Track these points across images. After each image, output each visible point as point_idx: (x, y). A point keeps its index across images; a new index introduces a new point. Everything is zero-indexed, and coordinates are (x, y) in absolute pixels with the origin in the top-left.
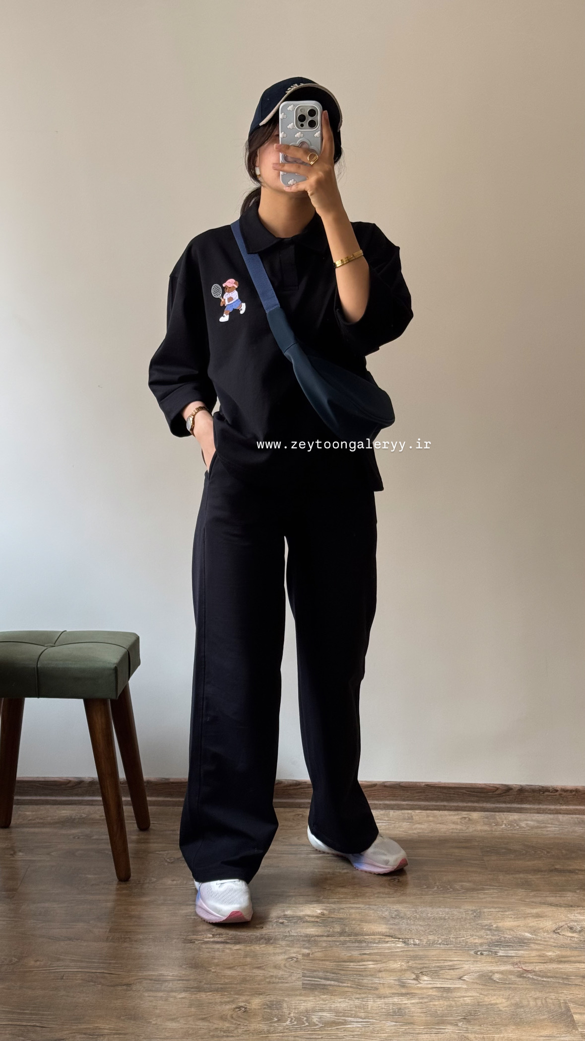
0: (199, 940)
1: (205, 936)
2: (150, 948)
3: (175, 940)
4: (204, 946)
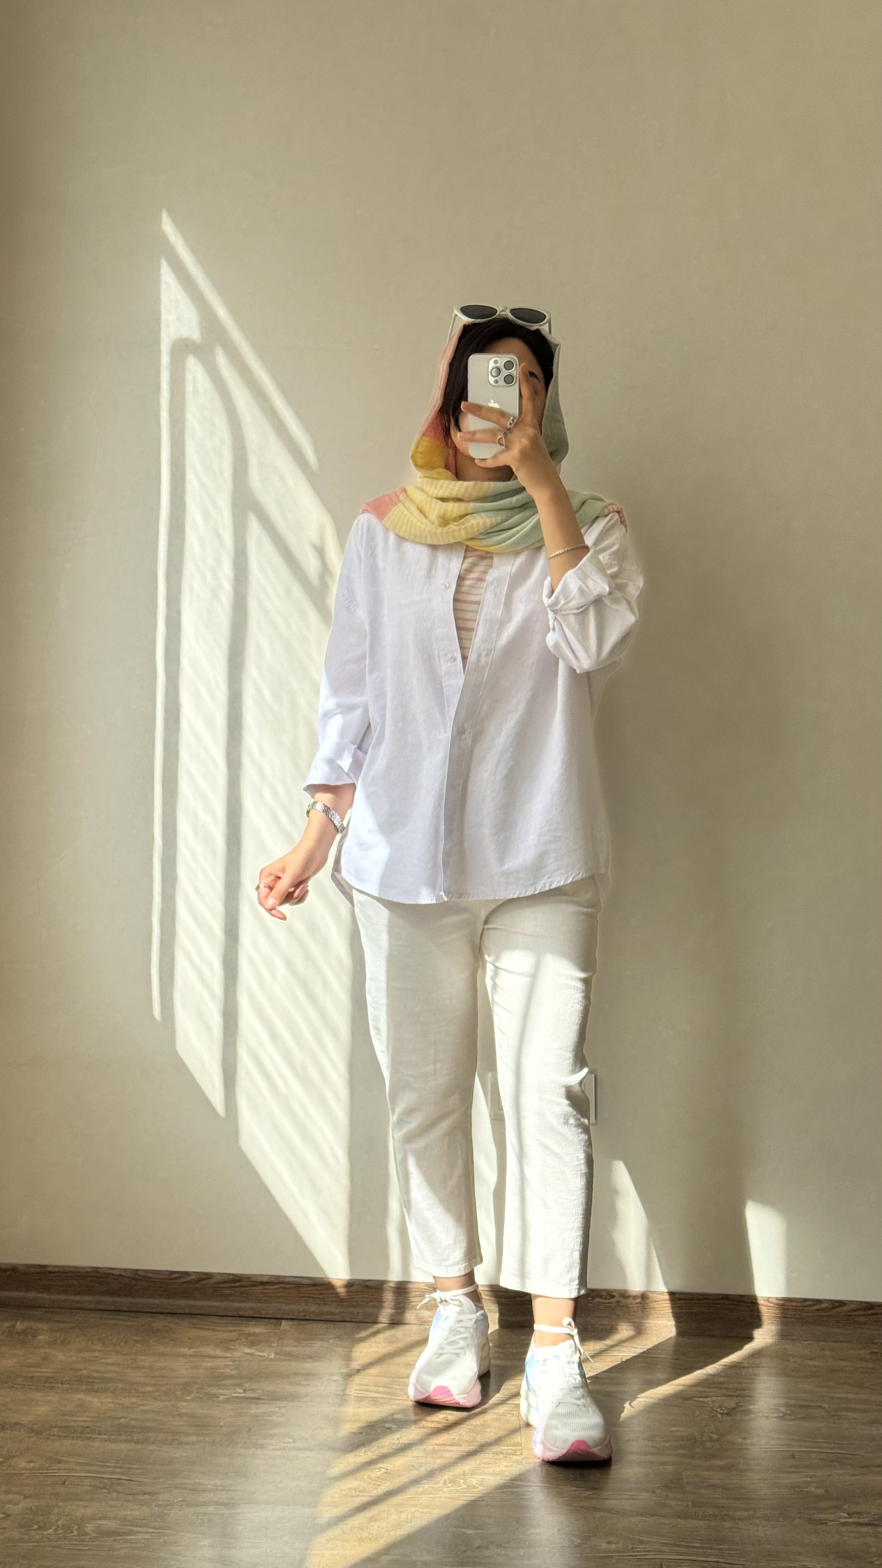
0: (831, 1521)
1: (837, 1515)
2: (768, 1530)
3: (797, 1522)
4: (844, 1529)
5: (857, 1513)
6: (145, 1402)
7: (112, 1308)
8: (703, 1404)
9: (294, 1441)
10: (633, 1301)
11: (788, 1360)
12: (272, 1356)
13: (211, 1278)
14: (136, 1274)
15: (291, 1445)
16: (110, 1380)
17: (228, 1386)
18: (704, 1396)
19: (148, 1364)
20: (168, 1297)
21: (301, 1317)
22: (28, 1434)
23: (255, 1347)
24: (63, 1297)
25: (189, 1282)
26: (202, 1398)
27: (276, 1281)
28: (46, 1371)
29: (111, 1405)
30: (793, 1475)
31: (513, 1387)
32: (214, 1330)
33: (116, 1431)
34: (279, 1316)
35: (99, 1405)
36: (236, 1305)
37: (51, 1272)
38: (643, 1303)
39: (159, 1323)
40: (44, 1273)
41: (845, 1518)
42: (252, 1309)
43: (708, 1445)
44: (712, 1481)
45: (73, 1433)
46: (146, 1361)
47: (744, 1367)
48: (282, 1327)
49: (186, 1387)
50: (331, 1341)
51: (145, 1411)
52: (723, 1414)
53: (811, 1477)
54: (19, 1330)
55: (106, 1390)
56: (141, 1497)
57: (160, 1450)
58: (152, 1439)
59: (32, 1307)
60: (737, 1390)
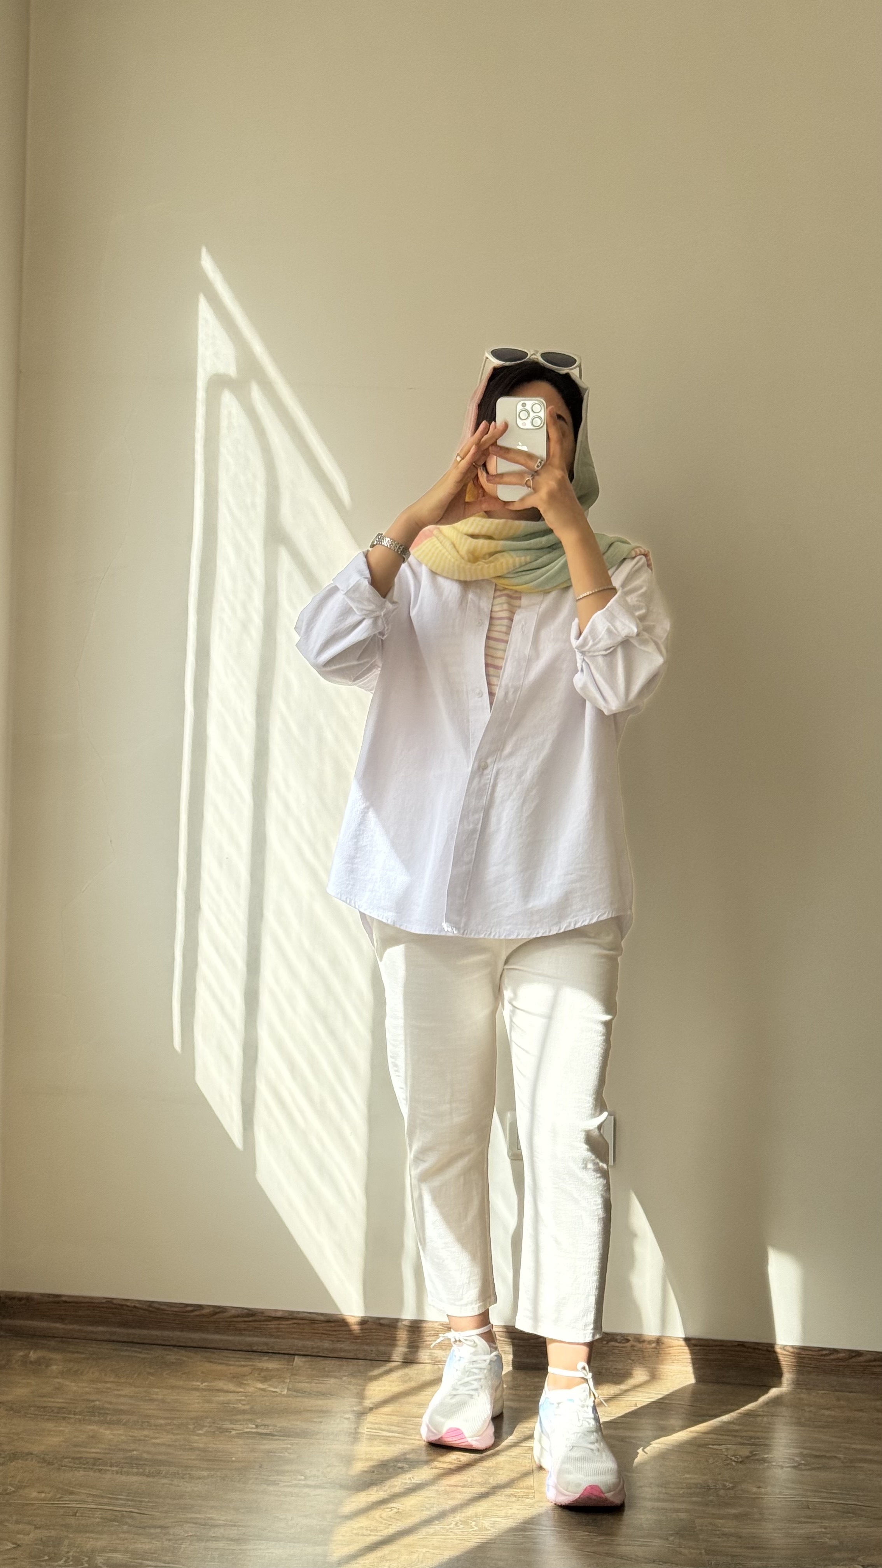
6: (157, 1435)
7: (125, 1339)
8: (718, 1452)
9: (305, 1479)
10: (648, 1346)
11: (804, 1410)
12: (285, 1392)
13: (225, 1312)
14: (150, 1306)
15: (303, 1482)
16: (121, 1412)
17: (240, 1421)
18: (717, 1443)
19: (160, 1397)
20: (182, 1331)
21: (314, 1354)
22: (40, 1465)
23: (269, 1383)
24: (76, 1327)
25: (204, 1315)
26: (214, 1432)
27: (290, 1317)
28: (58, 1401)
29: (123, 1437)
30: (807, 1525)
31: (526, 1429)
32: (227, 1365)
33: (127, 1463)
34: (292, 1352)
35: (111, 1437)
36: (248, 1339)
37: (65, 1302)
38: (658, 1348)
39: (172, 1356)
40: (58, 1303)
42: (266, 1344)
43: (722, 1492)
44: (724, 1529)
45: (85, 1464)
46: (159, 1393)
47: (760, 1416)
48: (295, 1362)
49: (198, 1421)
50: (344, 1378)
51: (158, 1444)
52: (737, 1462)
53: (825, 1529)
54: (32, 1359)
55: (118, 1422)
56: (152, 1531)
57: (172, 1485)
58: (164, 1472)
59: (44, 1337)
60: (751, 1438)
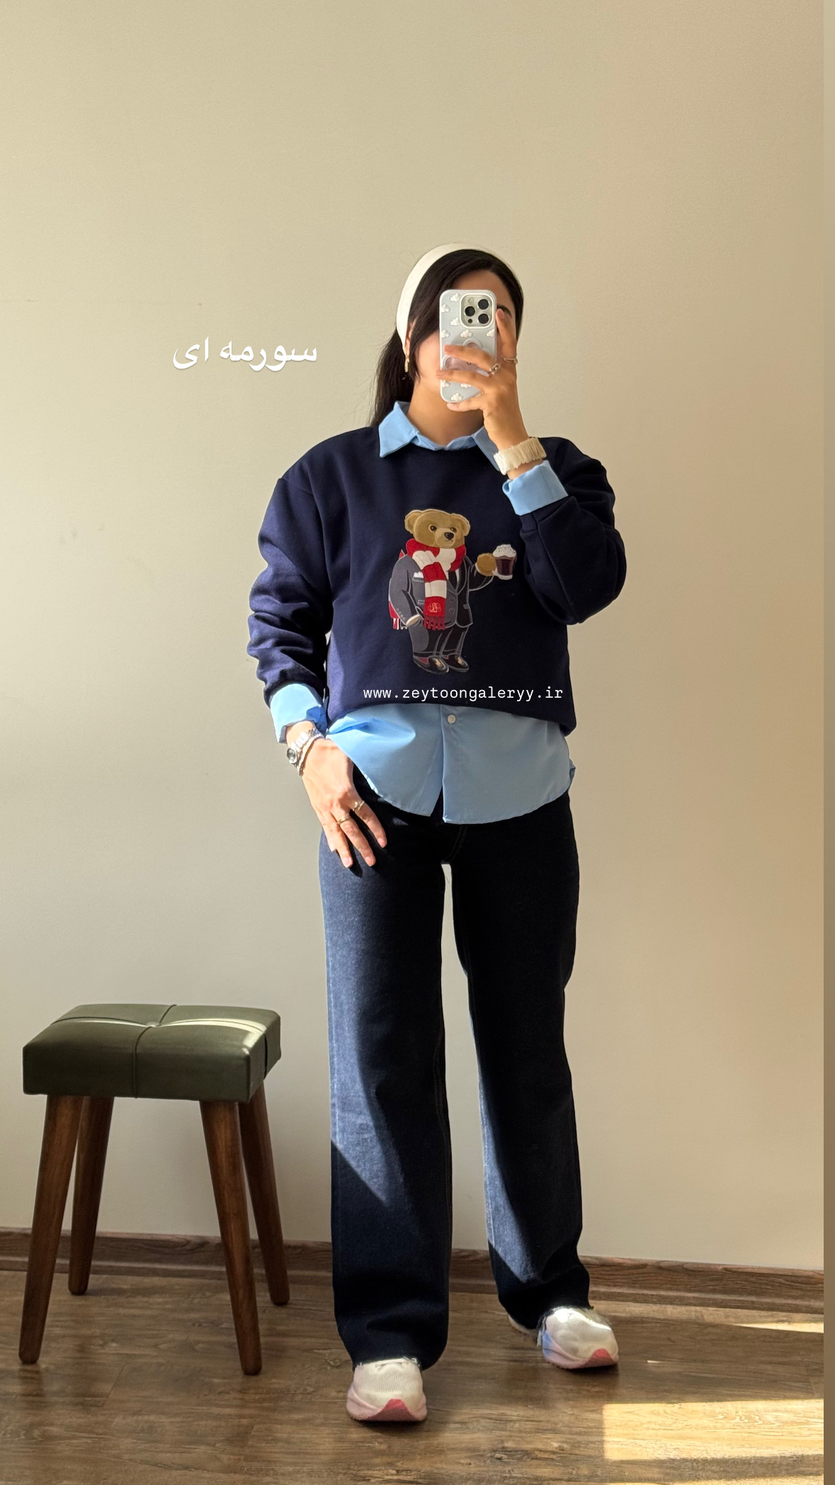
0: (376, 1477)
5: (407, 1470)
41: (392, 1475)
